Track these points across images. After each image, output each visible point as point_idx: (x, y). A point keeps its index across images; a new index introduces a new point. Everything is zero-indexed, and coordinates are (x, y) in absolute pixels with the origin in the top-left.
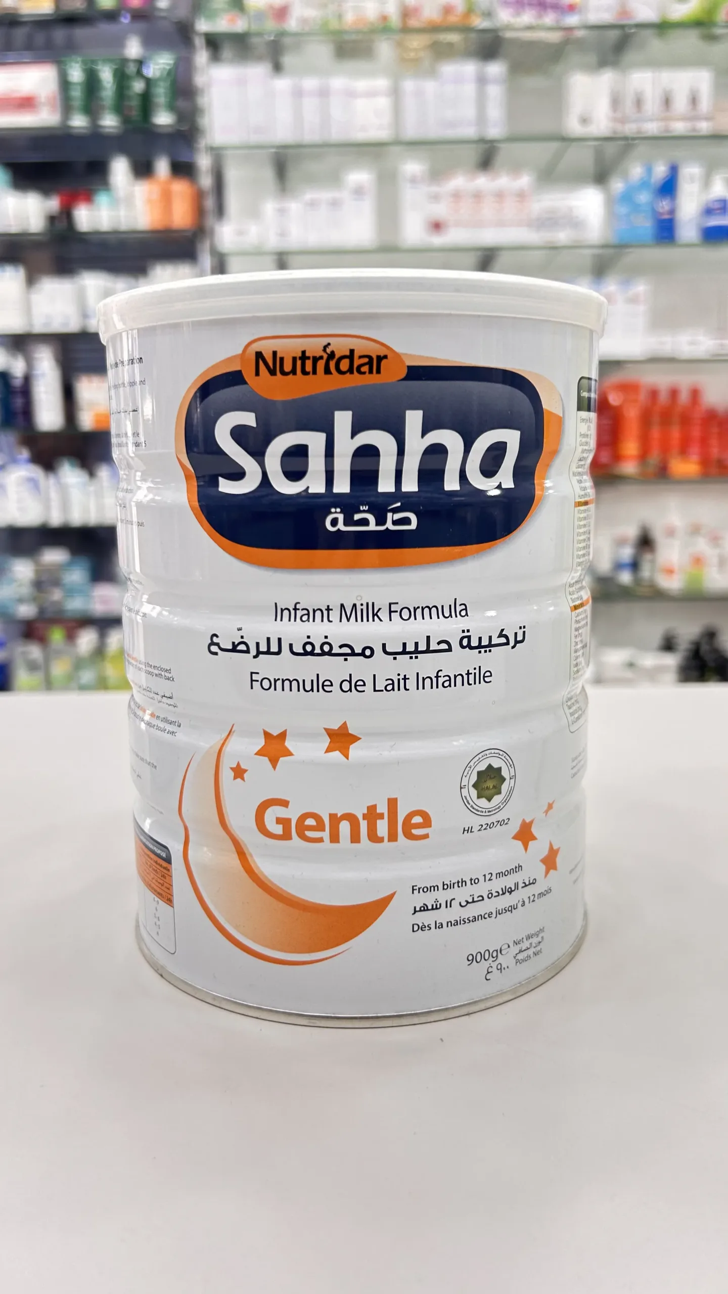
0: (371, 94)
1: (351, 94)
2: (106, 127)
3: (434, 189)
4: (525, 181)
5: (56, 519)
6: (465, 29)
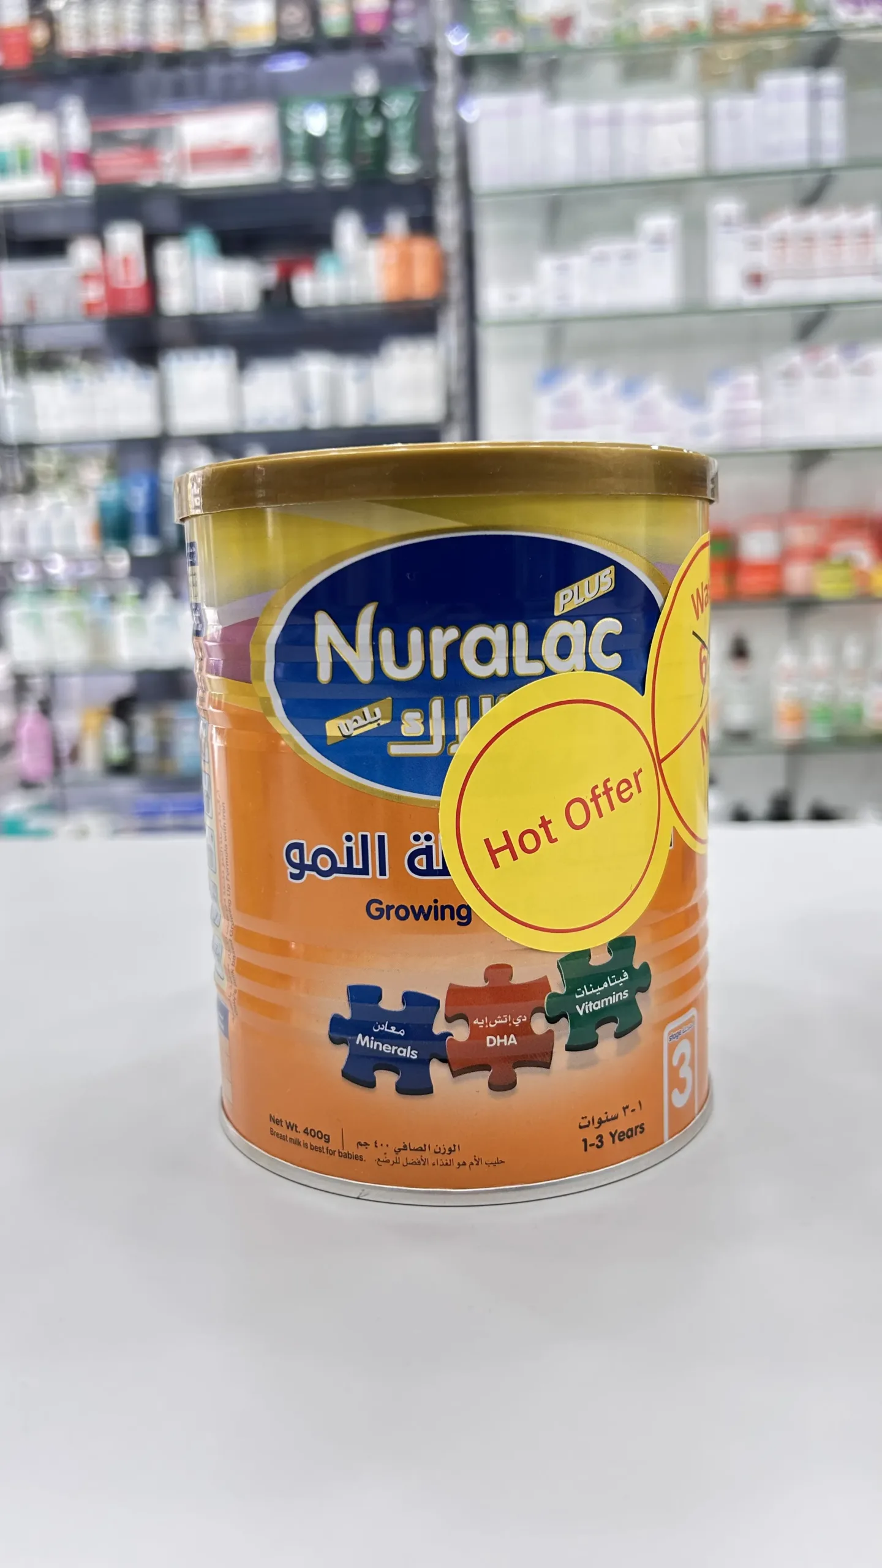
0: (674, 119)
1: (647, 120)
2: (333, 181)
3: (755, 232)
4: (869, 217)
6: (793, 31)
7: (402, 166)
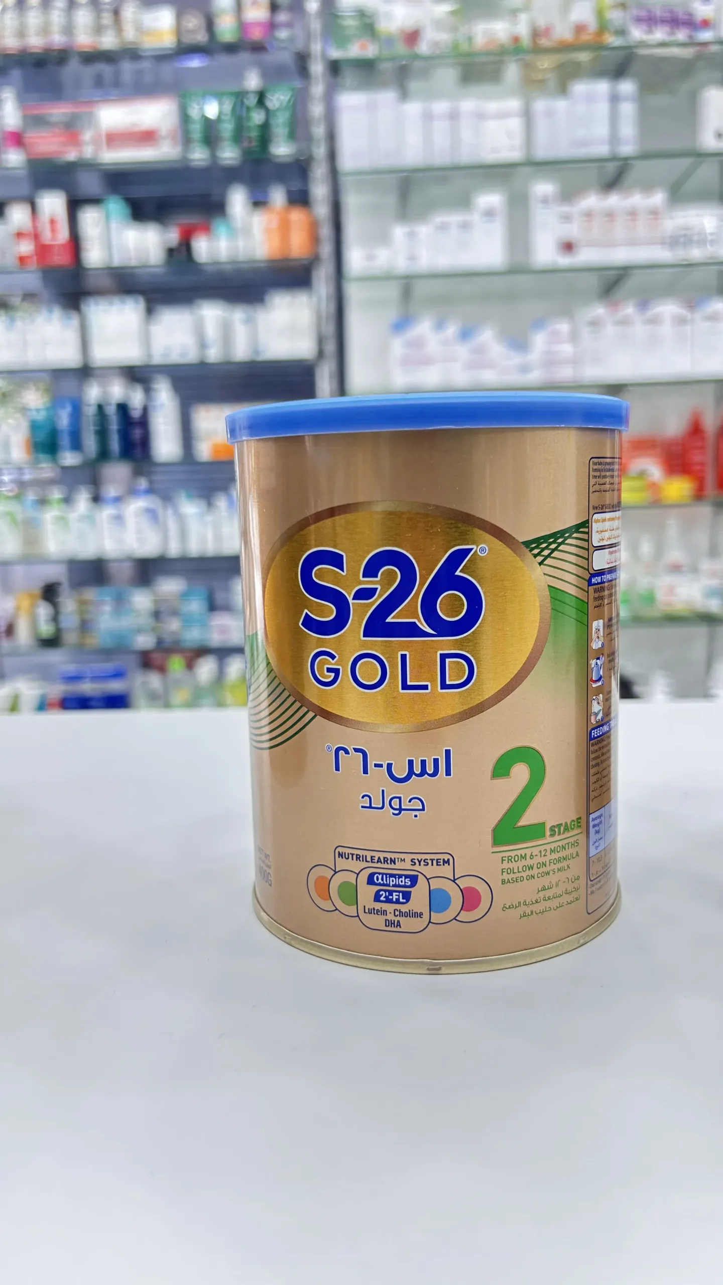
0: (502, 115)
1: (481, 116)
2: (226, 159)
3: (566, 209)
4: (658, 198)
5: (174, 550)
6: (597, 46)
7: (282, 149)
